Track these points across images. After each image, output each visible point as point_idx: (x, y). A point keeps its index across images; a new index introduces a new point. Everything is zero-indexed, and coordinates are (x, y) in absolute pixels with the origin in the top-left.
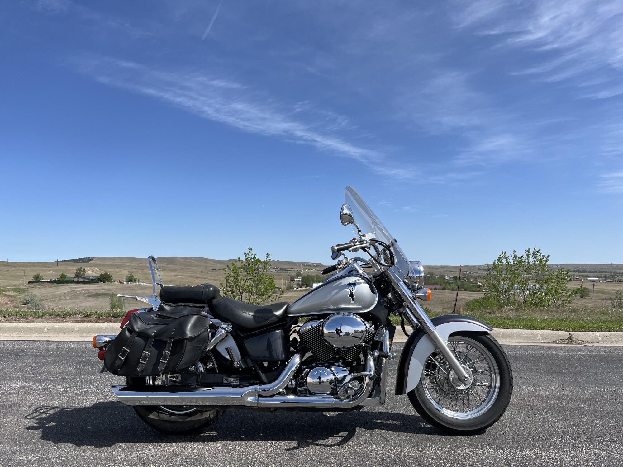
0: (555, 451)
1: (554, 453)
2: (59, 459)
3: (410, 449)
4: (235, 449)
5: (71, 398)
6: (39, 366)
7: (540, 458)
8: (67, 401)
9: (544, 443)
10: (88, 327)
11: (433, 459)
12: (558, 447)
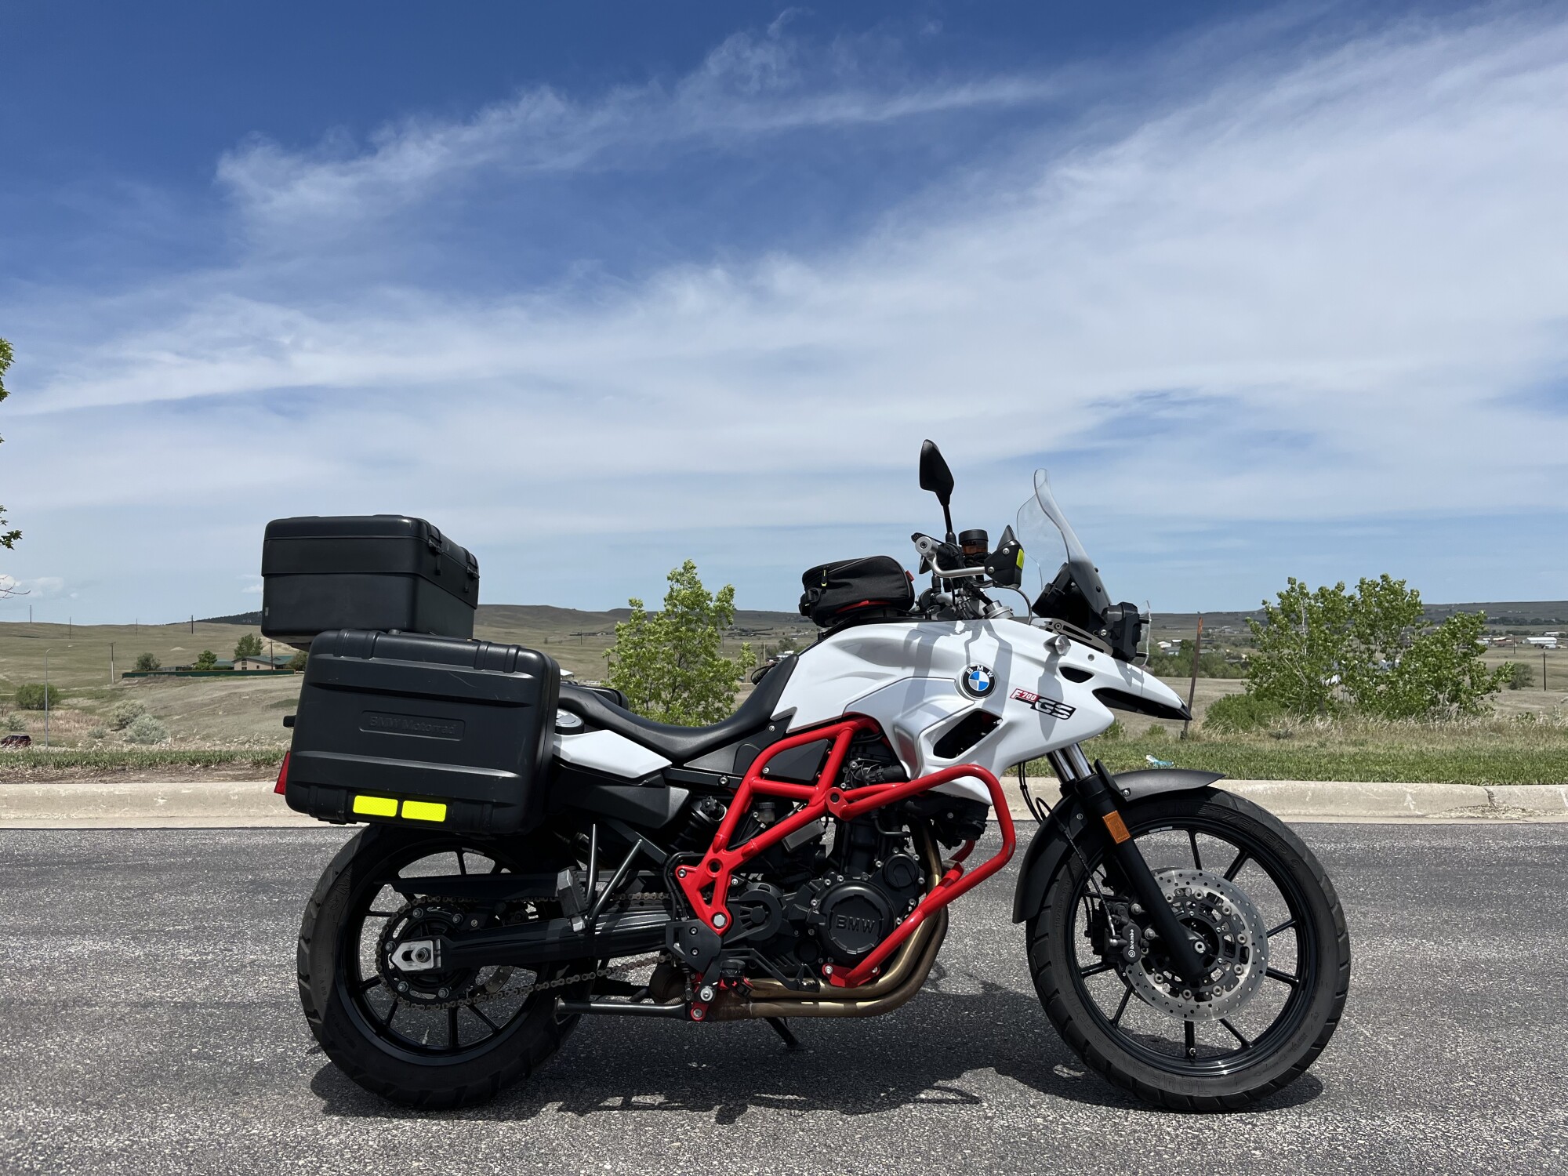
0: (1459, 1116)
1: (1457, 1121)
2: (181, 1145)
5: (216, 980)
6: (138, 895)
8: (206, 989)
9: (1431, 1092)
10: (264, 788)
11: (1140, 1140)
12: (1469, 1104)
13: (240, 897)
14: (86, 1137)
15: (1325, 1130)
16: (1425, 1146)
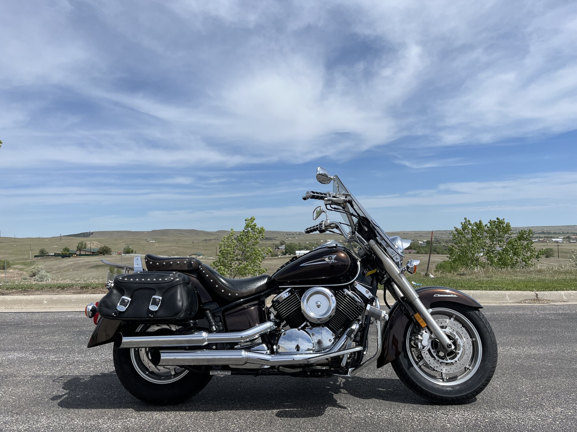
1: (522, 412)
2: (48, 428)
3: (383, 412)
5: (63, 368)
6: (36, 336)
7: (509, 418)
8: (59, 371)
9: (513, 403)
10: (84, 297)
11: (405, 421)
12: (526, 406)
13: (74, 337)
14: (11, 426)
15: (473, 416)
16: (510, 422)
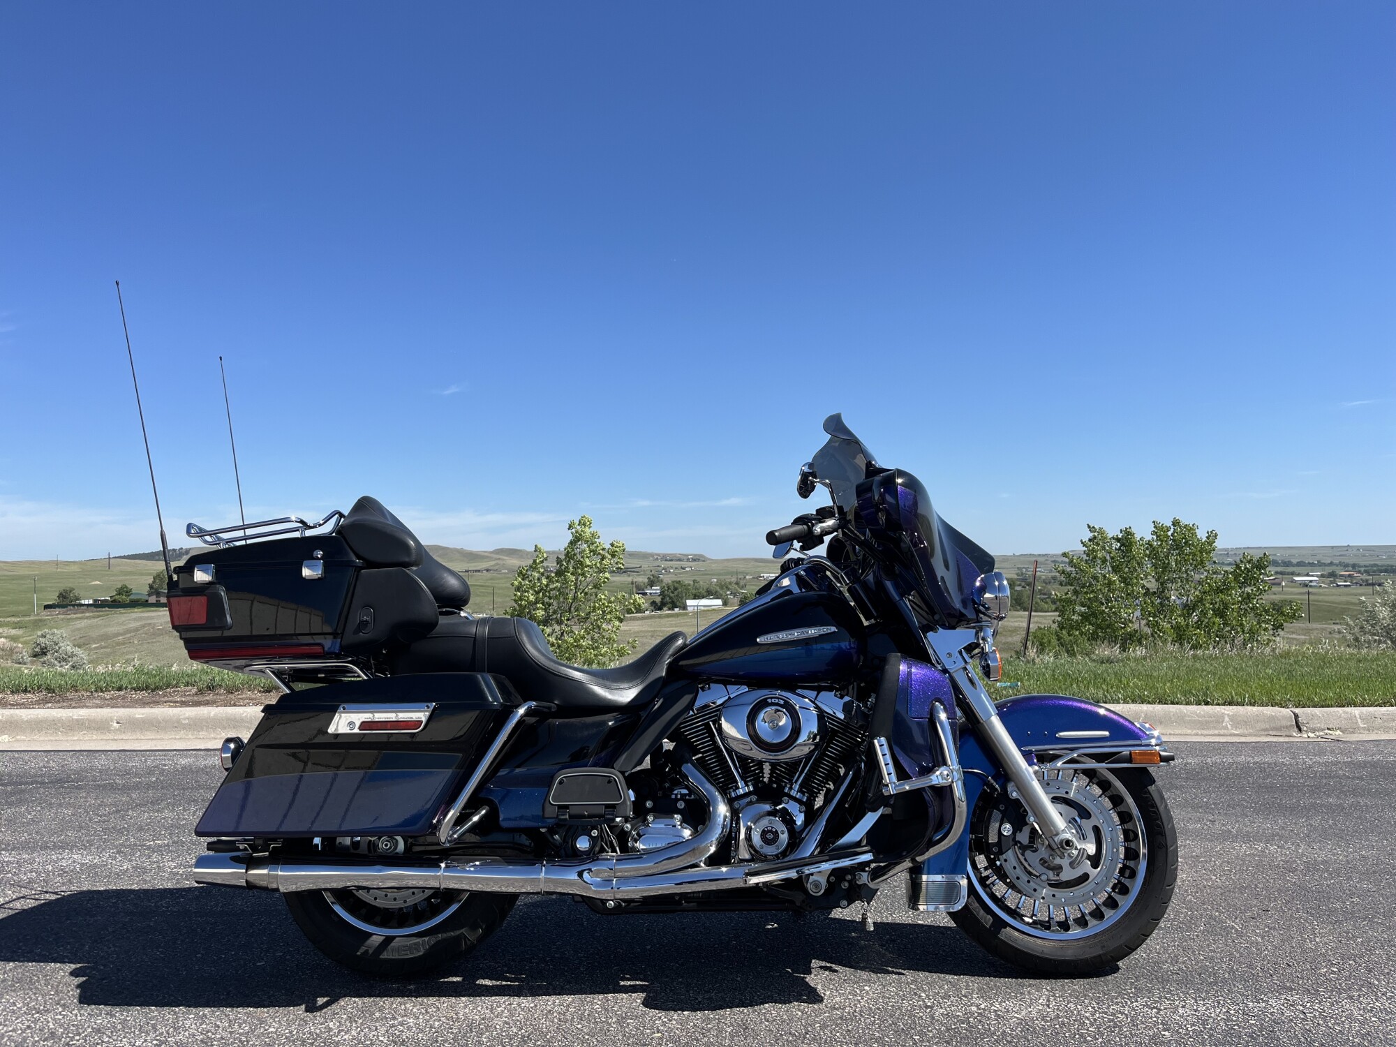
0: (1330, 998)
4: (606, 1010)
6: (114, 812)
7: (1302, 1016)
10: (212, 715)
